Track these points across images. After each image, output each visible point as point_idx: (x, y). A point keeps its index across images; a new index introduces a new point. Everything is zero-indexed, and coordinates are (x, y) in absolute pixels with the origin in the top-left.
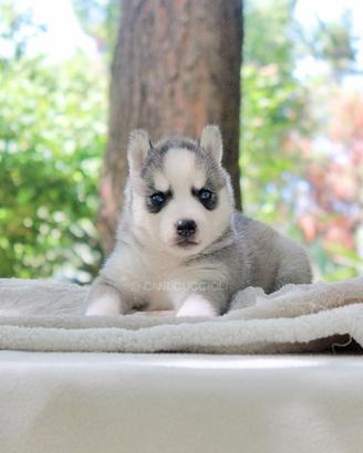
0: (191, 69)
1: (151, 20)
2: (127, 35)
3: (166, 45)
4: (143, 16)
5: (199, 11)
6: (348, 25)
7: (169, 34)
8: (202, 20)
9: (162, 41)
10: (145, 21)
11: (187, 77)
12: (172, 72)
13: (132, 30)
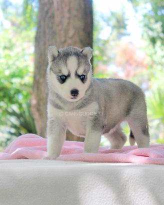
0: (71, 38)
1: (53, 17)
2: (42, 23)
3: (60, 27)
4: (49, 15)
5: (74, 12)
6: (124, 13)
7: (61, 23)
8: (75, 16)
9: (58, 26)
10: (50, 17)
11: (69, 41)
12: (63, 39)
13: (44, 21)
